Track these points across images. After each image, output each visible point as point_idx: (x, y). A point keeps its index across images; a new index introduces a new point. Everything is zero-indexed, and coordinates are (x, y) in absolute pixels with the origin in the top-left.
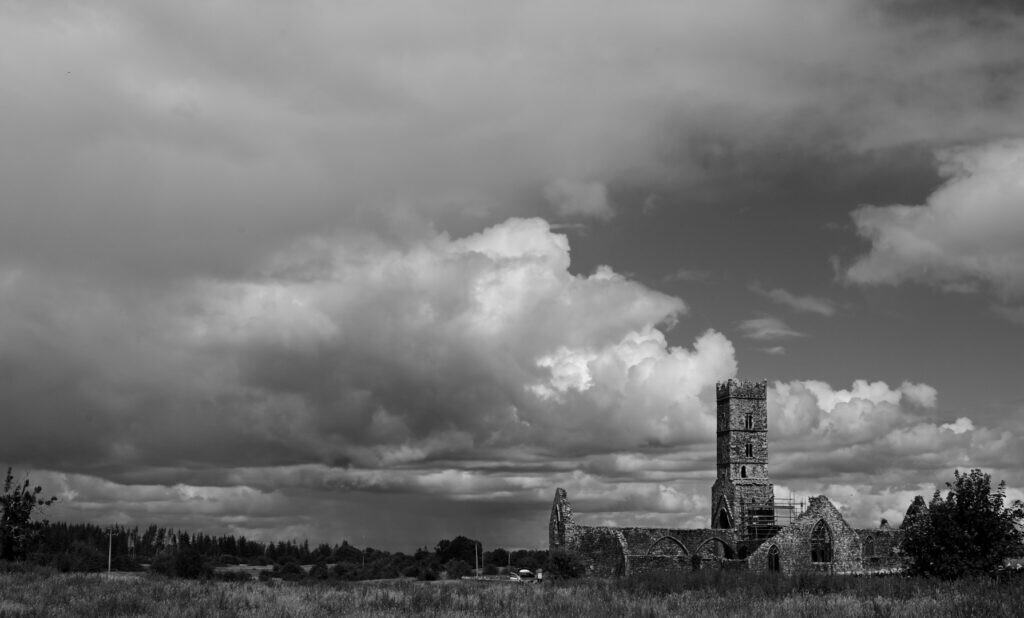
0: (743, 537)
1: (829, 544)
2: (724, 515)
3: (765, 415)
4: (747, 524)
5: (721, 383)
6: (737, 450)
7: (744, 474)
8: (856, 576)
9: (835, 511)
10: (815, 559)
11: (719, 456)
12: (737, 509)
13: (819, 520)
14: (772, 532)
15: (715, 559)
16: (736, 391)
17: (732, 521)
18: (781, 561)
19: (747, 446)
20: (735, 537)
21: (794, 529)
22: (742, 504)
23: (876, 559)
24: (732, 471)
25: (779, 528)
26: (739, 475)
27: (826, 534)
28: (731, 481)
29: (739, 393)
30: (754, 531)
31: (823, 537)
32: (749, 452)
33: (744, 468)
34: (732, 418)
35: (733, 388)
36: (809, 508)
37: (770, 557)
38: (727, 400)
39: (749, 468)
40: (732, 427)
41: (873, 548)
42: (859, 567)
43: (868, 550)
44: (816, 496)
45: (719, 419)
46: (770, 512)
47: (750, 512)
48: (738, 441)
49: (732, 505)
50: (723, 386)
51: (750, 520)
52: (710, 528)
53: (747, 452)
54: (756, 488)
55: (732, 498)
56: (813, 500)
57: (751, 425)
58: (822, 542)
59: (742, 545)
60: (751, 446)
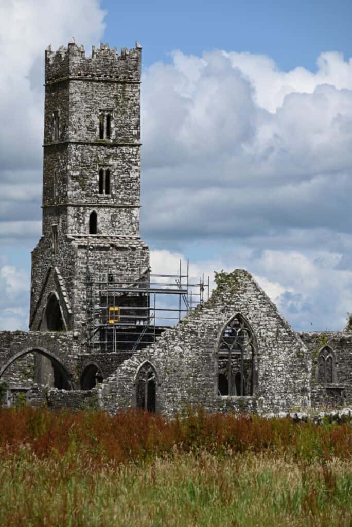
0: (89, 347)
1: (251, 361)
2: (54, 306)
3: (137, 113)
4: (97, 323)
5: (55, 49)
6: (81, 179)
7: (93, 228)
8: (296, 420)
9: (265, 300)
10: (224, 390)
11: (48, 191)
12: (80, 293)
13: (232, 315)
14: (145, 338)
15: (35, 390)
16: (82, 66)
17: (69, 317)
18: (159, 392)
19: (101, 173)
20: (75, 347)
21: (186, 332)
22: (89, 283)
23: (338, 390)
24: (71, 220)
25: (159, 331)
26: (85, 230)
27: (246, 343)
28: (70, 240)
29: (89, 69)
30: (110, 338)
31: (239, 347)
32: (105, 184)
33: (93, 216)
34: (74, 119)
35: (76, 60)
36: (216, 294)
37: (139, 385)
38: (65, 84)
39: (103, 216)
40: (73, 136)
41: (331, 371)
42: (304, 404)
43: (324, 373)
44: (229, 271)
45: (48, 120)
46: (143, 301)
47: (103, 300)
48: (84, 164)
49: (70, 285)
50: (58, 54)
51: (104, 315)
52: (27, 330)
53: (100, 183)
54: (119, 255)
55: (70, 274)
56: (223, 280)
57: (109, 134)
58: (237, 357)
59: (88, 363)
60: (108, 172)
